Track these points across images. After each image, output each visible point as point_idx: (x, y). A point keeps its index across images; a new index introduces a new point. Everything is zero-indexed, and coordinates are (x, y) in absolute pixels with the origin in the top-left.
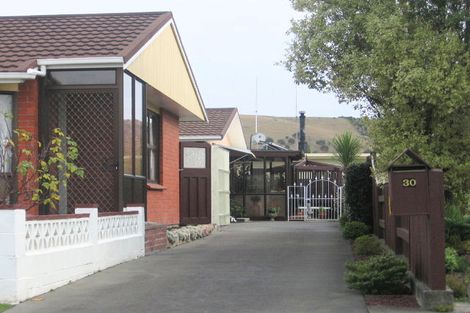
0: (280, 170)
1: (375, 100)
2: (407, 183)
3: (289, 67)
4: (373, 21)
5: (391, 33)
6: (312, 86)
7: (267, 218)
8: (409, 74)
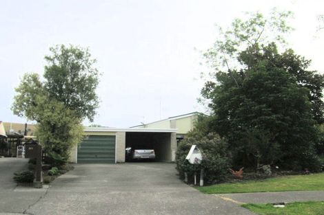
0: (16, 141)
1: (38, 121)
2: (30, 148)
3: (11, 109)
4: (38, 97)
5: (43, 102)
6: (19, 115)
7: (10, 156)
8: (47, 113)
